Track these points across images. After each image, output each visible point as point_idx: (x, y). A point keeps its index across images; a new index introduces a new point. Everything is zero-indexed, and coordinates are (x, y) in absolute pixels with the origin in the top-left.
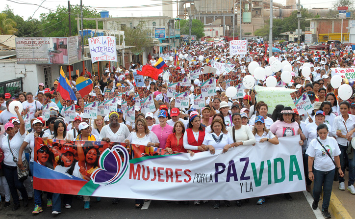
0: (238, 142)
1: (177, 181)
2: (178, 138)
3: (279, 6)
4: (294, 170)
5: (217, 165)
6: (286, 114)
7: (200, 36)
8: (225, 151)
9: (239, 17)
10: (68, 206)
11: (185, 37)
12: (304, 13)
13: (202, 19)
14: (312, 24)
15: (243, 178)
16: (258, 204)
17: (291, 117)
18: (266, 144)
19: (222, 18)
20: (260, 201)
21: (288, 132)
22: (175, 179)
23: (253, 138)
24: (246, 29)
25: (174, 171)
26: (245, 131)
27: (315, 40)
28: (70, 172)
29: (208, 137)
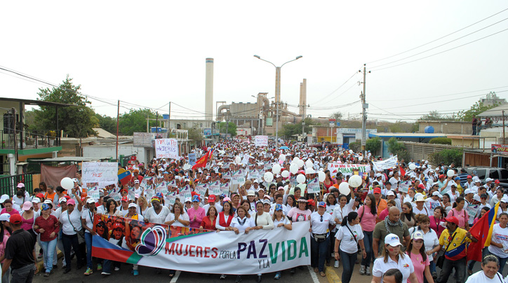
0: (259, 226)
1: (205, 256)
2: (212, 219)
3: (293, 115)
4: (304, 248)
5: (240, 245)
6: (301, 202)
7: (233, 134)
8: (246, 232)
9: (263, 121)
10: (117, 269)
11: (223, 135)
12: (309, 121)
13: (235, 121)
14: (313, 129)
15: (261, 256)
16: (276, 279)
17: (304, 205)
18: (282, 228)
19: (250, 121)
20: (277, 276)
21: (301, 218)
22: (204, 255)
23: (272, 224)
24: (268, 131)
25: (203, 249)
26: (266, 218)
27: (315, 141)
28: (120, 244)
29: (234, 220)
